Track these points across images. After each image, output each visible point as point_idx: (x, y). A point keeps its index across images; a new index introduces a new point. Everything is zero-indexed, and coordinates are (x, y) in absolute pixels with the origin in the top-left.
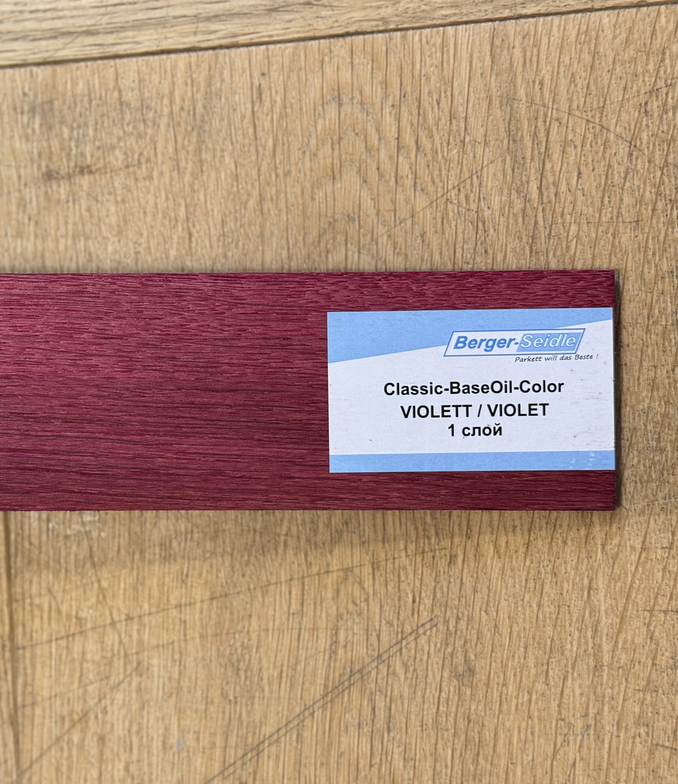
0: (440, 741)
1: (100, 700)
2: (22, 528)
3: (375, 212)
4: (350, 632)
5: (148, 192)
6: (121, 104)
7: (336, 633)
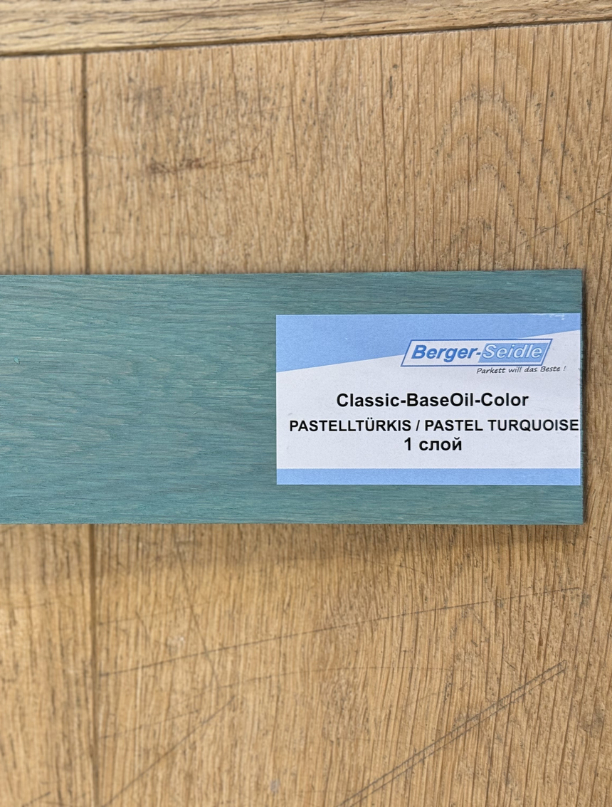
0: (563, 796)
1: (188, 735)
2: (109, 546)
3: (514, 219)
4: (468, 674)
5: (262, 190)
6: (236, 94)
7: (452, 675)
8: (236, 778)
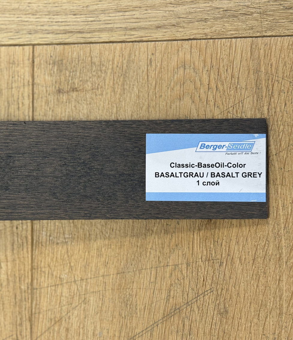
1: (67, 313)
2: (39, 238)
3: (197, 115)
4: (176, 292)
5: (101, 101)
6: (92, 63)
7: (170, 292)
8: (85, 331)
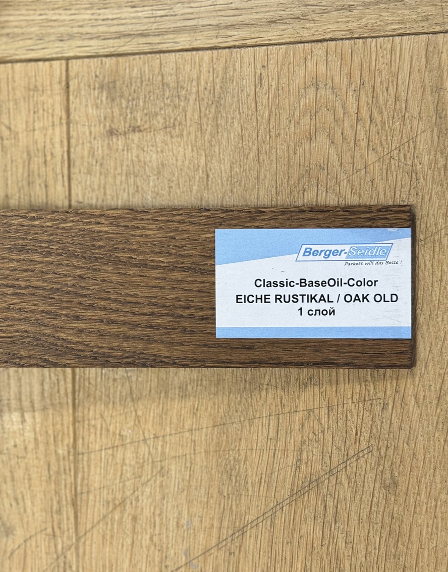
0: (371, 531)
1: (134, 492)
2: (84, 373)
3: (339, 164)
4: (310, 453)
5: (180, 146)
6: (163, 85)
7: (301, 454)
8: (164, 519)
